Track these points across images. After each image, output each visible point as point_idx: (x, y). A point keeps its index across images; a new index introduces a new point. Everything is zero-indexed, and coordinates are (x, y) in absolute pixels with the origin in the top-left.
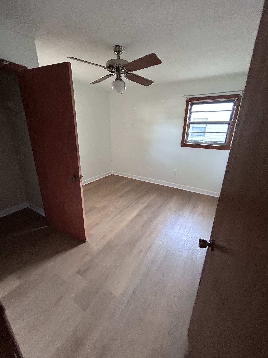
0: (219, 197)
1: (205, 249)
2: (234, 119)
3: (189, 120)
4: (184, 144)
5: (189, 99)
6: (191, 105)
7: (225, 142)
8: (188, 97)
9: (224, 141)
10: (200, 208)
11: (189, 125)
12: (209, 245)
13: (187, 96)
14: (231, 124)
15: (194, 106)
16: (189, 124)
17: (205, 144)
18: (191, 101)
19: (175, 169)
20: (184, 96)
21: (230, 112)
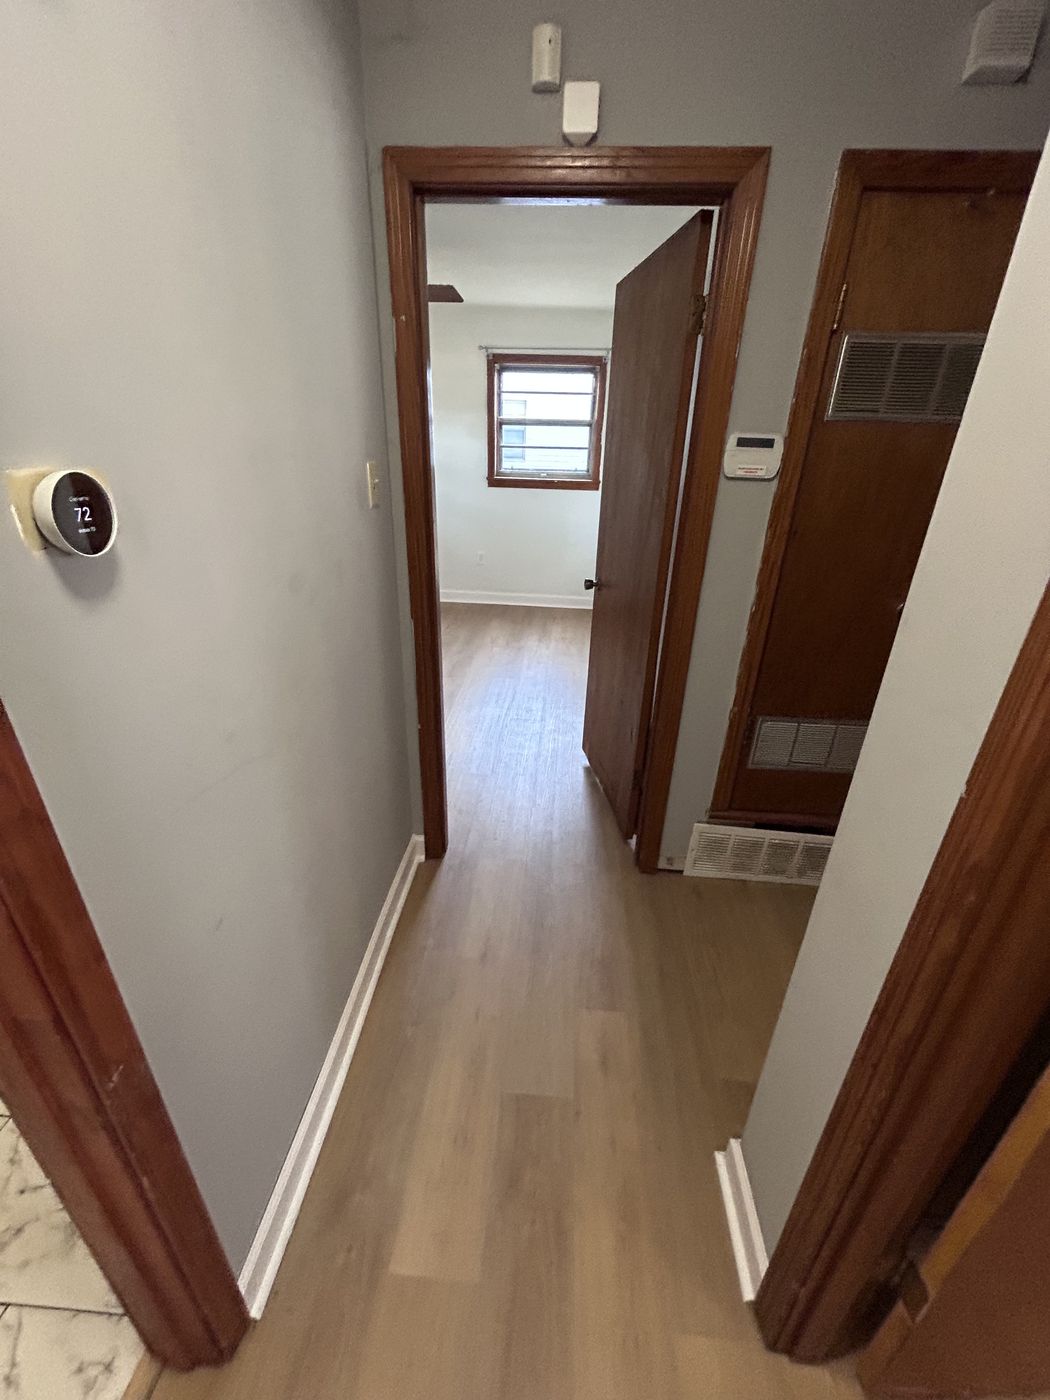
0: (592, 608)
1: (592, 590)
2: (598, 414)
3: (500, 413)
4: (495, 480)
5: (494, 355)
6: (500, 373)
7: (588, 471)
8: (490, 351)
9: (586, 468)
10: (556, 631)
11: (501, 428)
12: (596, 585)
13: (487, 348)
14: (595, 427)
15: (506, 375)
16: (501, 424)
17: (543, 477)
18: (498, 363)
19: (480, 553)
20: (481, 348)
21: (591, 397)
